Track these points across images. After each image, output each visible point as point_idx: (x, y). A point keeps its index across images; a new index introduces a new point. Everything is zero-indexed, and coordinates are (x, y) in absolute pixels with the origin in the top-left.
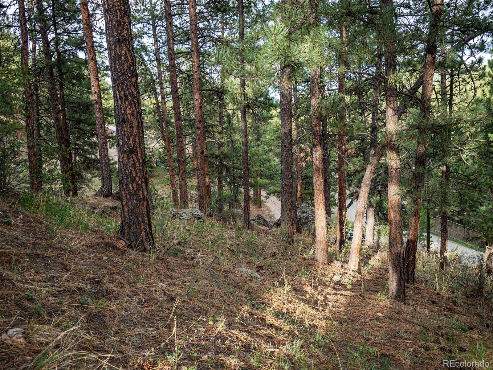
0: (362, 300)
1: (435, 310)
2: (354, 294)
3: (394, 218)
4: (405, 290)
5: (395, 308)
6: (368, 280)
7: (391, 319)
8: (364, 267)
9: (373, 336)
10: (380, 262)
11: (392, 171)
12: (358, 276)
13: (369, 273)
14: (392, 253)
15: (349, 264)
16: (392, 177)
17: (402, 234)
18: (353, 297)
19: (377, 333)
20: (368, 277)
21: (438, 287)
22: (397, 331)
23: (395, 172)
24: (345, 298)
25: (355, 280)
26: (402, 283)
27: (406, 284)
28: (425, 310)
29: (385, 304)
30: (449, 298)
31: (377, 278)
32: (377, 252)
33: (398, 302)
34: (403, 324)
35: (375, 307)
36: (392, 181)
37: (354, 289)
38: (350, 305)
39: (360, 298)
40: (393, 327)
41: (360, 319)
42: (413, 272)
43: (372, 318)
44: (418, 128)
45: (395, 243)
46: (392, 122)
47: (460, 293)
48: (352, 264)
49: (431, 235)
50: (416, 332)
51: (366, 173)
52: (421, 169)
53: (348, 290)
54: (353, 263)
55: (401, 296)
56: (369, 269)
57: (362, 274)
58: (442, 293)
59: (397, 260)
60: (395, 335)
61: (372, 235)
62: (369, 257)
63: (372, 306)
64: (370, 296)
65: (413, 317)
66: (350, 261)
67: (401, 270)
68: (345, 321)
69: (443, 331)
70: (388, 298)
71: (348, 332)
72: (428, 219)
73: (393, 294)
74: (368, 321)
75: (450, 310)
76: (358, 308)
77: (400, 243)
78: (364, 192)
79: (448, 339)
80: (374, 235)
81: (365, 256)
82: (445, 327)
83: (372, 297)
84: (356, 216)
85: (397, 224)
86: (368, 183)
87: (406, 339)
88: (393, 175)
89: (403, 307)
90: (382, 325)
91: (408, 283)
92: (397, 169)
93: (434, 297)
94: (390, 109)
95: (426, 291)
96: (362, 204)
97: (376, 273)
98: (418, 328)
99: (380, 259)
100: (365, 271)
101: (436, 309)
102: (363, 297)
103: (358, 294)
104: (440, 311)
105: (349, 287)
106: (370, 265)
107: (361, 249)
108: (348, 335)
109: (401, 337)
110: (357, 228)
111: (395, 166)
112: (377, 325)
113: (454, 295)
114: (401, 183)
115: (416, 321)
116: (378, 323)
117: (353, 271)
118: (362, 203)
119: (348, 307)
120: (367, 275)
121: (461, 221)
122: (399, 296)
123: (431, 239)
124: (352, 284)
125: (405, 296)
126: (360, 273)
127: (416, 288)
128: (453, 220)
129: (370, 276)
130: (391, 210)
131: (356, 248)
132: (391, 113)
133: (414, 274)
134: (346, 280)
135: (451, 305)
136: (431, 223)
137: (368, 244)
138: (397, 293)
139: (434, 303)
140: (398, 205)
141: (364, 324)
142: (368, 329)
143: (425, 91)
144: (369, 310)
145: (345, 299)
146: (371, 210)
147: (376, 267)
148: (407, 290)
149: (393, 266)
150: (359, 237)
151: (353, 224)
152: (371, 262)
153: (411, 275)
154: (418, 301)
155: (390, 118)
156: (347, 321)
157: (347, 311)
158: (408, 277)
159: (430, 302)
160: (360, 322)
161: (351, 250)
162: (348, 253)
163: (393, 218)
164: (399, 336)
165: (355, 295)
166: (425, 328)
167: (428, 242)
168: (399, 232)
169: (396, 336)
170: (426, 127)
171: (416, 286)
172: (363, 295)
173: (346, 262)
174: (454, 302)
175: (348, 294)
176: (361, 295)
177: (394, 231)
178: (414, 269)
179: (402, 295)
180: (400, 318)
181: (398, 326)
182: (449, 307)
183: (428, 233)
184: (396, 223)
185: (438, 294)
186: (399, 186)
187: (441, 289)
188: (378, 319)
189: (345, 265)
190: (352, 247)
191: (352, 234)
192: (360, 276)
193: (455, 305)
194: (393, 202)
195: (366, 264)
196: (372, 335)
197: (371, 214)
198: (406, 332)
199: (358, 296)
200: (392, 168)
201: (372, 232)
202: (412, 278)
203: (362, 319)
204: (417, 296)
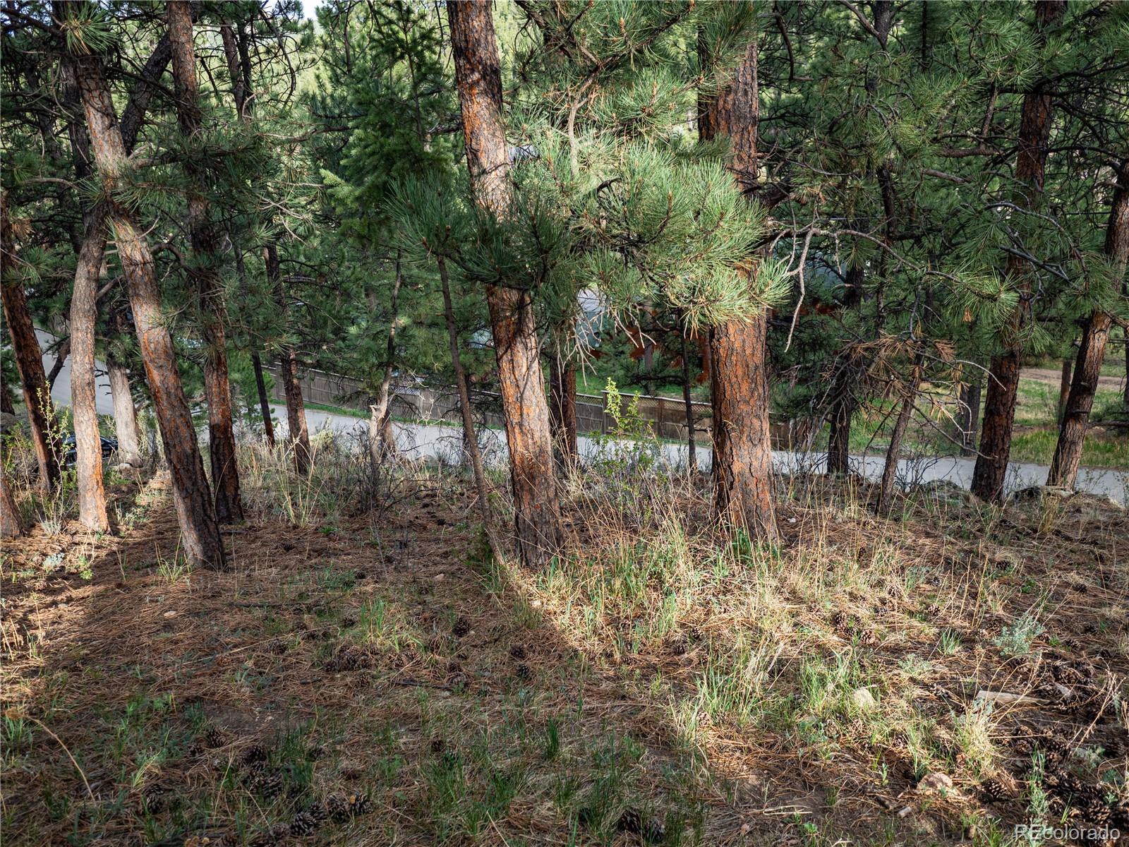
0: (123, 594)
1: (293, 563)
2: (101, 588)
3: (162, 382)
4: (220, 540)
5: (206, 587)
6: (139, 543)
7: (198, 614)
8: (124, 516)
9: (160, 670)
10: (163, 493)
11: (134, 271)
12: (111, 542)
13: (137, 527)
14: (175, 467)
15: (81, 519)
16: (135, 286)
17: (188, 417)
18: (100, 596)
19: (170, 658)
20: (138, 536)
21: (292, 513)
22: (214, 636)
23: (140, 273)
24: (81, 605)
25: (103, 553)
26: (212, 527)
27: (223, 527)
28: (270, 570)
29: (181, 587)
30: (316, 529)
31: (159, 533)
32: (154, 473)
33: (210, 572)
34: (226, 617)
35: (157, 601)
36: (138, 295)
37: (103, 576)
38: (96, 615)
39: (119, 593)
40: (205, 629)
41: (124, 643)
42: (236, 496)
43: (154, 630)
44: (172, 160)
45: (177, 441)
46: (106, 147)
47: (337, 514)
48: (90, 519)
49: (271, 407)
50: (256, 623)
51: (77, 281)
52: (204, 261)
53: (87, 582)
54: (93, 513)
55: (215, 557)
56: (139, 518)
57: (122, 534)
58: (302, 524)
59: (190, 478)
60: (211, 647)
61: (134, 435)
62: (134, 489)
63: (151, 601)
64: (143, 579)
65: (246, 594)
66: (82, 511)
67: (204, 501)
68: (85, 660)
69: (310, 601)
70: (185, 572)
71: (97, 683)
72: (258, 370)
73: (196, 559)
74: (144, 639)
75: (319, 553)
76: (116, 617)
77: (188, 438)
78: (82, 330)
79: (320, 613)
80: (138, 432)
81: (124, 488)
82: (314, 591)
83: (148, 580)
84: (74, 395)
85: (173, 397)
86: (87, 307)
87: (235, 646)
88: (138, 280)
89: (221, 579)
90: (179, 635)
91: (230, 524)
92: (145, 264)
93: (287, 536)
94: (95, 112)
95: (269, 530)
96: (83, 364)
97: (156, 522)
98: (258, 613)
99: (164, 487)
100: (127, 524)
101: (292, 559)
102: (127, 589)
103: (113, 585)
104: (301, 561)
105: (87, 576)
106: (139, 506)
107: (106, 476)
108: (99, 689)
109: (224, 647)
110: (84, 427)
111: (138, 257)
112: (168, 639)
113: (326, 520)
114: (160, 296)
115: (254, 600)
116: (170, 635)
117: (93, 533)
118: (82, 360)
119: (89, 624)
120: (134, 533)
121: (318, 365)
122: (211, 558)
123: (272, 416)
124: (93, 568)
125: (224, 555)
126: (115, 532)
127: (250, 529)
128: (304, 364)
129: (141, 532)
130: (151, 365)
131: (91, 476)
132: (100, 122)
133: (240, 500)
134: (79, 561)
135: (322, 541)
136: (266, 380)
137: (129, 457)
138: (205, 553)
139: (288, 548)
140: (165, 352)
141: (136, 649)
142: (147, 658)
143: (181, 71)
144: (146, 612)
145: (80, 608)
146: (119, 374)
147: (155, 507)
148: (225, 540)
149: (183, 495)
150: (93, 448)
151: (71, 417)
152: (143, 499)
153: (234, 503)
154: (256, 554)
155: (99, 135)
156: (91, 660)
157: (88, 636)
158: (228, 510)
159: (281, 550)
160: (125, 649)
161: (80, 485)
162: (72, 494)
163: (159, 384)
164: (221, 645)
165: (106, 590)
166: (273, 607)
167: (268, 422)
168: (181, 415)
169: (213, 649)
170: (190, 157)
171: (249, 524)
172: (125, 582)
173: (75, 516)
174: (328, 534)
175: (86, 594)
176: (119, 586)
177: (168, 414)
178: (237, 488)
179: (217, 555)
180: (219, 606)
181: (216, 625)
182: (318, 547)
183: (264, 404)
184: (168, 394)
185: (295, 527)
186: (159, 305)
187: (298, 517)
188: (168, 626)
189: (73, 526)
190: (80, 476)
191: (75, 443)
192: (116, 539)
193: (330, 540)
194: (152, 346)
195: (127, 506)
196: (158, 667)
197: (120, 383)
198: (234, 631)
199: (113, 589)
200: (132, 263)
201: (132, 427)
202: (237, 510)
203: (130, 640)
204: (253, 546)
